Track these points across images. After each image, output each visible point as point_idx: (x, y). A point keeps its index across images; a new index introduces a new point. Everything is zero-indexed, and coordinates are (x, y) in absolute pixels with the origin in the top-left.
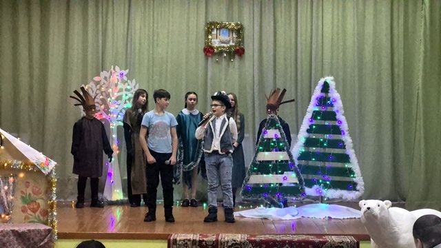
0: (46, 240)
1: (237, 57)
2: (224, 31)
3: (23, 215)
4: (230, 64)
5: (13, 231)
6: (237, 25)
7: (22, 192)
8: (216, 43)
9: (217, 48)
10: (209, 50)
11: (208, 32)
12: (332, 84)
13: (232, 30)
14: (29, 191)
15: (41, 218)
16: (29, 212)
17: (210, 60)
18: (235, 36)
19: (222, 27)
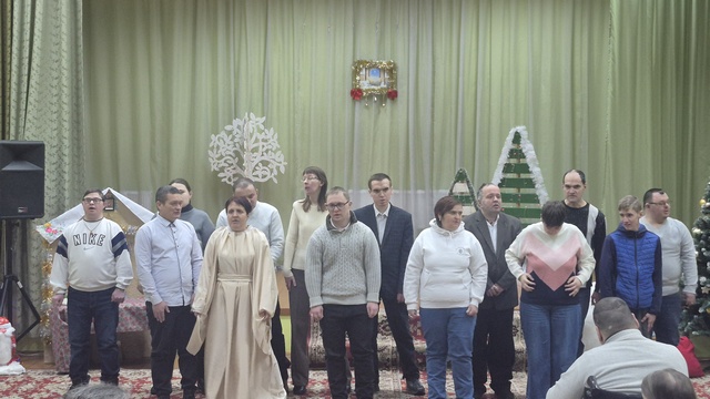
1: (388, 101)
2: (375, 70)
4: (382, 109)
6: (389, 63)
8: (365, 85)
9: (367, 91)
10: (356, 94)
11: (356, 72)
13: (384, 70)
17: (357, 104)
18: (387, 76)
19: (372, 66)
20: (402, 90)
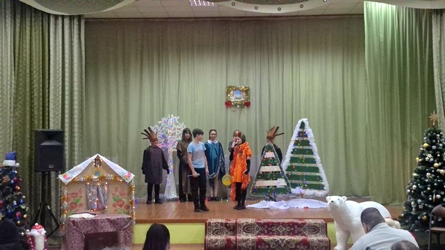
0: (128, 225)
1: (246, 107)
2: (238, 91)
3: (114, 209)
4: (242, 112)
5: (107, 219)
6: (246, 87)
7: (113, 194)
8: (233, 99)
9: (234, 102)
10: (228, 104)
11: (228, 92)
12: (307, 123)
13: (243, 91)
14: (118, 193)
15: (125, 210)
16: (118, 207)
17: (229, 109)
18: (244, 94)
19: (236, 89)
20: (252, 101)
